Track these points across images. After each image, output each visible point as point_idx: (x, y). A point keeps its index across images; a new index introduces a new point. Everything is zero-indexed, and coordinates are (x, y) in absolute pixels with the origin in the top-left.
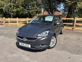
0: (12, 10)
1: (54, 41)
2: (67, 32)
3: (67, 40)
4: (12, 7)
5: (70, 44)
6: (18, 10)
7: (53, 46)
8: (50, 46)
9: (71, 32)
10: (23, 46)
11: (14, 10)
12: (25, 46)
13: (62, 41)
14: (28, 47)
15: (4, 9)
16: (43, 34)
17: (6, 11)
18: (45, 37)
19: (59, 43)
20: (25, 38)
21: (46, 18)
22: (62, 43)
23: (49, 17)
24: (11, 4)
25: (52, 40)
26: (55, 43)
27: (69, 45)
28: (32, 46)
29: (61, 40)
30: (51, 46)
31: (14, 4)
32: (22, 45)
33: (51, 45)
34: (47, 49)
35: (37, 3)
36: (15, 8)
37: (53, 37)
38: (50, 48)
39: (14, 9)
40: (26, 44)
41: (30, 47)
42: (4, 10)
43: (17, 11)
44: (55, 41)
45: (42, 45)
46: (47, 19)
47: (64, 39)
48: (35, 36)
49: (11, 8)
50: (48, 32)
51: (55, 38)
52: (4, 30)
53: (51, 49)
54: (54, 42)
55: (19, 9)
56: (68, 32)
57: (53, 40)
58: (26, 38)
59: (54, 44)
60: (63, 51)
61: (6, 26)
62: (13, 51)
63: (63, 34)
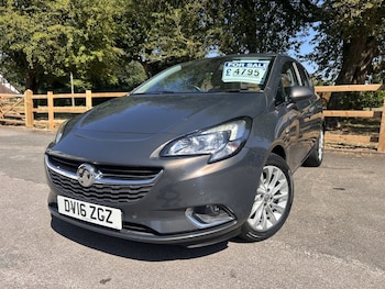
0: (67, 60)
1: (278, 193)
2: (343, 157)
3: (350, 194)
4: (70, 45)
5: (375, 216)
6: (97, 58)
7: (270, 225)
8: (251, 222)
9: (366, 158)
10: (81, 217)
11: (77, 60)
12: (88, 218)
13: (325, 201)
14: (104, 223)
15: (28, 50)
16: (203, 144)
17: (41, 59)
18: (216, 157)
19: (308, 212)
20: (92, 170)
21: (226, 69)
22: (322, 209)
23: (246, 64)
24: (63, 29)
25: (262, 189)
26: (283, 205)
27: (371, 223)
28: (134, 219)
29: (313, 194)
30: (260, 228)
31: (80, 32)
32: (70, 214)
33: (259, 219)
34: (230, 244)
35: (184, 16)
36: (83, 48)
37: (270, 168)
38: (251, 235)
39: (76, 55)
40: (97, 207)
41: (120, 227)
42: (29, 59)
43: (93, 62)
44: (285, 193)
45: (200, 210)
46: (231, 73)
47: (329, 187)
48: (155, 154)
49: (63, 50)
50: (235, 130)
51: (279, 173)
52: (17, 148)
53: (257, 243)
54: (276, 202)
55: (100, 54)
56: (350, 157)
57: (271, 187)
58: (98, 168)
59: (278, 216)
60: (340, 261)
61: (35, 131)
62: (16, 252)
63: (323, 164)
